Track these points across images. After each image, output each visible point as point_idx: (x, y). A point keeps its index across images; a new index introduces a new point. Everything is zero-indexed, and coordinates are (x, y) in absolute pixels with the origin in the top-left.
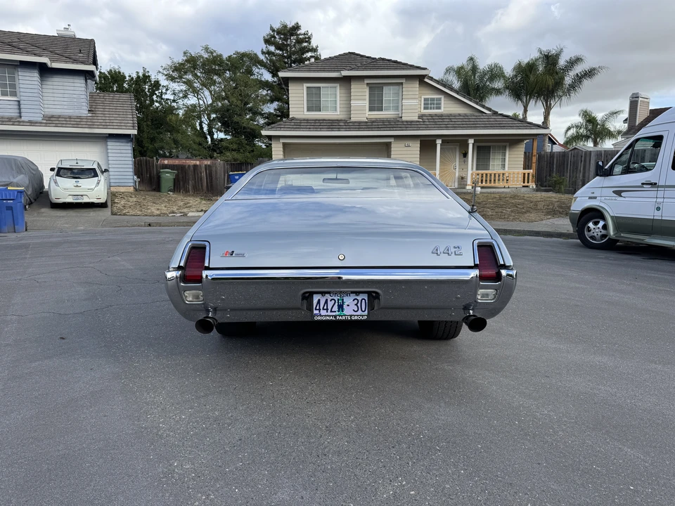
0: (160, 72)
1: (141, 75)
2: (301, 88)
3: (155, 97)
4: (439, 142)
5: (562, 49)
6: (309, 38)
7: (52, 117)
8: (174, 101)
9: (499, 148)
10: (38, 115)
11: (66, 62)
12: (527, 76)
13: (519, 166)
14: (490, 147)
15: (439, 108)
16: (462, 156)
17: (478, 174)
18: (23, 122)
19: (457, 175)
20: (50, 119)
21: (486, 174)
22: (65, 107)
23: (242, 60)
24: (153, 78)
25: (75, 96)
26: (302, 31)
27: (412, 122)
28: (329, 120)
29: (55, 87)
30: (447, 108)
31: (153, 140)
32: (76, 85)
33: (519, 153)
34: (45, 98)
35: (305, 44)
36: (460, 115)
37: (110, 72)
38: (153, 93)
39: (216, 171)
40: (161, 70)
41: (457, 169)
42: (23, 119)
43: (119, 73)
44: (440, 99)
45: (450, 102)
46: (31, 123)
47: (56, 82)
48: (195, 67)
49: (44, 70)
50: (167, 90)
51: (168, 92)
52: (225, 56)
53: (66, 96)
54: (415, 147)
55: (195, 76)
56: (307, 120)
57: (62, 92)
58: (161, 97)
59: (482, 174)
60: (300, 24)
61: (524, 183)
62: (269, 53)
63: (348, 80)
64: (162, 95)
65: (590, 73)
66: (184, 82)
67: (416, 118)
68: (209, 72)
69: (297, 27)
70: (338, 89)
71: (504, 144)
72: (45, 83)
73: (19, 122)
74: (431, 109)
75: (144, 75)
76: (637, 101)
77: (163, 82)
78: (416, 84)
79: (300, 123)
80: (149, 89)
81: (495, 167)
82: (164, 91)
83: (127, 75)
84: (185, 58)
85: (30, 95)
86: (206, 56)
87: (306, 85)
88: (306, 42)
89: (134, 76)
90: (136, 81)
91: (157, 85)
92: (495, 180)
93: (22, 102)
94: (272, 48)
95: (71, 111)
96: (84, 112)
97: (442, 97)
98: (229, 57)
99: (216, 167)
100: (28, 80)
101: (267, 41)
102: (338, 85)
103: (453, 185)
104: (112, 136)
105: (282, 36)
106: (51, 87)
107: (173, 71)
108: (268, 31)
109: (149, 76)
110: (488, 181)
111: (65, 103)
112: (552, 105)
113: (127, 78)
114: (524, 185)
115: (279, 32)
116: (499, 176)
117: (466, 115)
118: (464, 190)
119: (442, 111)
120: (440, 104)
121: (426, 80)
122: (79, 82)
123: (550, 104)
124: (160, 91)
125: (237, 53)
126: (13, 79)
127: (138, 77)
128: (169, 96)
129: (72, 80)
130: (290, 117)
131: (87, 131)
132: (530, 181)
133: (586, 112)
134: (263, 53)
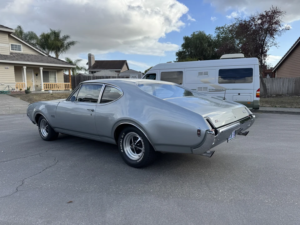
4: (25, 67)
5: (60, 31)
9: (53, 72)
12: (47, 40)
13: (62, 81)
14: (48, 72)
15: (20, 50)
16: (35, 75)
17: (45, 84)
19: (34, 85)
21: (49, 84)
27: (7, 56)
30: (24, 50)
33: (61, 75)
36: (32, 55)
41: (34, 82)
44: (20, 46)
45: (25, 48)
54: (12, 69)
59: (47, 84)
61: (65, 88)
65: (72, 43)
67: (9, 54)
71: (55, 71)
74: (15, 50)
76: (91, 57)
78: (7, 36)
81: (51, 81)
92: (53, 87)
97: (21, 45)
103: (32, 89)
110: (52, 87)
112: (59, 54)
114: (65, 89)
116: (54, 85)
117: (35, 56)
118: (40, 92)
119: (22, 52)
120: (20, 48)
121: (11, 35)
123: (58, 54)
132: (70, 88)
133: (68, 58)
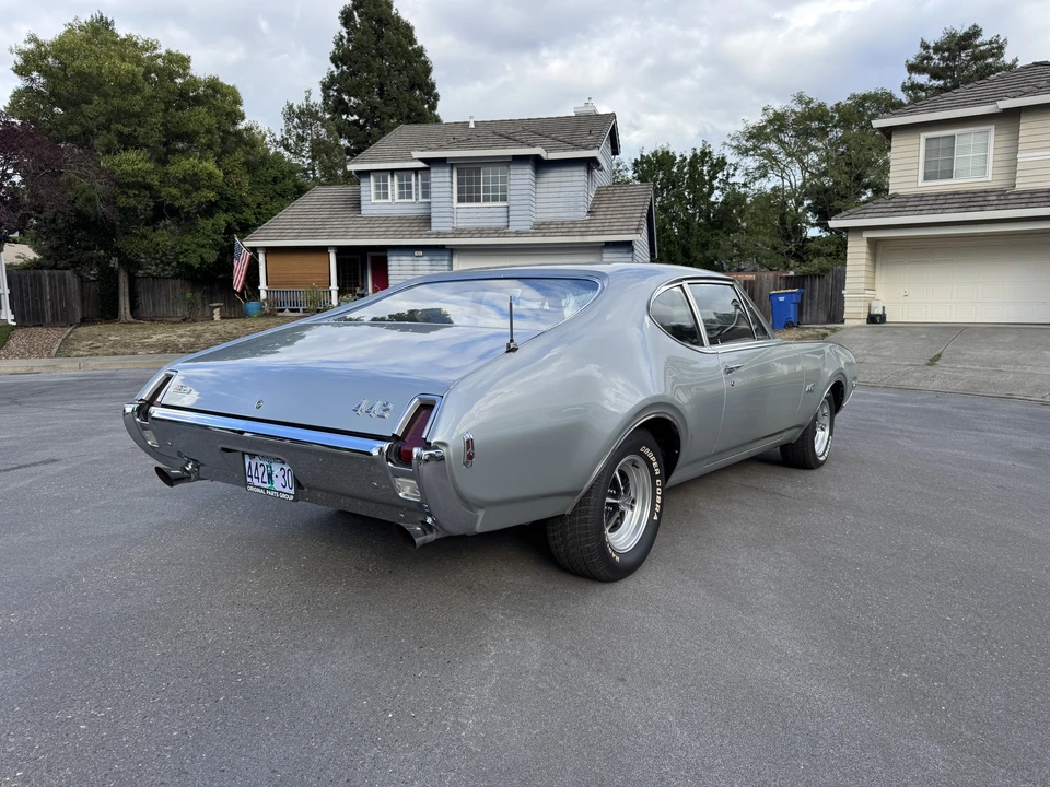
0: (725, 144)
1: (698, 151)
2: (916, 141)
3: (716, 183)
6: (1001, 48)
7: (543, 224)
8: (745, 185)
10: (527, 223)
11: (565, 150)
18: (510, 233)
20: (540, 227)
22: (560, 210)
23: (863, 106)
24: (716, 155)
25: (572, 194)
26: (985, 37)
28: (967, 193)
29: (550, 185)
31: (705, 246)
32: (575, 179)
34: (538, 201)
35: (990, 60)
37: (655, 154)
38: (713, 177)
39: (761, 291)
40: (728, 141)
42: (511, 229)
43: (668, 153)
46: (518, 234)
47: (553, 178)
48: (780, 130)
49: (540, 165)
50: (735, 169)
51: (737, 173)
52: (830, 104)
53: (562, 194)
55: (781, 143)
56: (921, 197)
57: (557, 190)
58: (725, 182)
60: (980, 26)
62: (915, 87)
63: (1013, 115)
64: (727, 178)
66: (762, 155)
68: (804, 133)
69: (975, 32)
70: (991, 136)
72: (540, 180)
73: (505, 233)
75: (703, 152)
77: (731, 159)
79: (905, 203)
80: (708, 172)
82: (731, 172)
83: (678, 156)
84: (765, 118)
85: (520, 197)
86: (798, 109)
87: (924, 136)
88: (993, 55)
89: (689, 155)
90: (691, 161)
91: (722, 163)
93: (511, 208)
94: (923, 79)
95: (564, 215)
96: (582, 215)
98: (837, 105)
99: (761, 284)
100: (521, 177)
101: (912, 68)
102: (991, 128)
104: (609, 245)
105: (946, 54)
106: (546, 185)
107: (747, 141)
108: (919, 50)
109: (710, 152)
111: (560, 205)
113: (678, 159)
115: (937, 49)
122: (579, 174)
124: (725, 172)
125: (854, 96)
126: (504, 180)
127: (695, 155)
128: (739, 178)
129: (569, 174)
130: (890, 193)
131: (578, 239)
134: (904, 88)
